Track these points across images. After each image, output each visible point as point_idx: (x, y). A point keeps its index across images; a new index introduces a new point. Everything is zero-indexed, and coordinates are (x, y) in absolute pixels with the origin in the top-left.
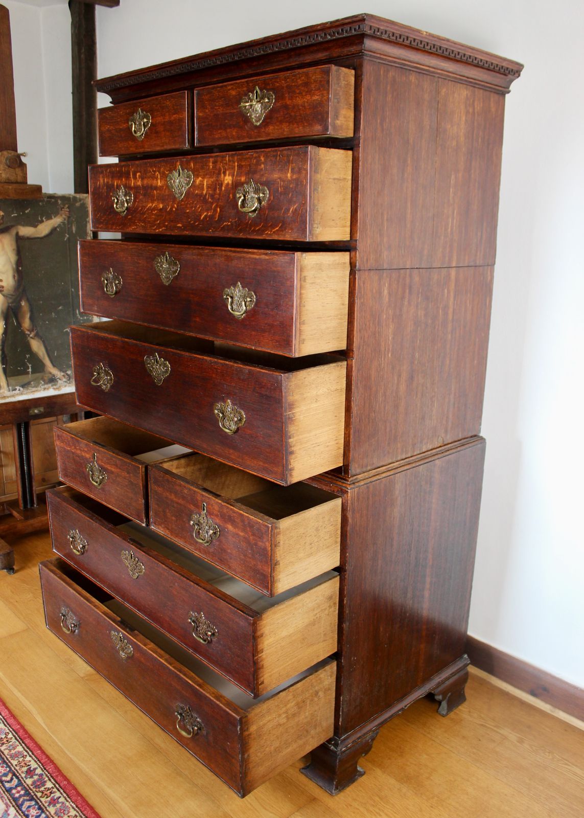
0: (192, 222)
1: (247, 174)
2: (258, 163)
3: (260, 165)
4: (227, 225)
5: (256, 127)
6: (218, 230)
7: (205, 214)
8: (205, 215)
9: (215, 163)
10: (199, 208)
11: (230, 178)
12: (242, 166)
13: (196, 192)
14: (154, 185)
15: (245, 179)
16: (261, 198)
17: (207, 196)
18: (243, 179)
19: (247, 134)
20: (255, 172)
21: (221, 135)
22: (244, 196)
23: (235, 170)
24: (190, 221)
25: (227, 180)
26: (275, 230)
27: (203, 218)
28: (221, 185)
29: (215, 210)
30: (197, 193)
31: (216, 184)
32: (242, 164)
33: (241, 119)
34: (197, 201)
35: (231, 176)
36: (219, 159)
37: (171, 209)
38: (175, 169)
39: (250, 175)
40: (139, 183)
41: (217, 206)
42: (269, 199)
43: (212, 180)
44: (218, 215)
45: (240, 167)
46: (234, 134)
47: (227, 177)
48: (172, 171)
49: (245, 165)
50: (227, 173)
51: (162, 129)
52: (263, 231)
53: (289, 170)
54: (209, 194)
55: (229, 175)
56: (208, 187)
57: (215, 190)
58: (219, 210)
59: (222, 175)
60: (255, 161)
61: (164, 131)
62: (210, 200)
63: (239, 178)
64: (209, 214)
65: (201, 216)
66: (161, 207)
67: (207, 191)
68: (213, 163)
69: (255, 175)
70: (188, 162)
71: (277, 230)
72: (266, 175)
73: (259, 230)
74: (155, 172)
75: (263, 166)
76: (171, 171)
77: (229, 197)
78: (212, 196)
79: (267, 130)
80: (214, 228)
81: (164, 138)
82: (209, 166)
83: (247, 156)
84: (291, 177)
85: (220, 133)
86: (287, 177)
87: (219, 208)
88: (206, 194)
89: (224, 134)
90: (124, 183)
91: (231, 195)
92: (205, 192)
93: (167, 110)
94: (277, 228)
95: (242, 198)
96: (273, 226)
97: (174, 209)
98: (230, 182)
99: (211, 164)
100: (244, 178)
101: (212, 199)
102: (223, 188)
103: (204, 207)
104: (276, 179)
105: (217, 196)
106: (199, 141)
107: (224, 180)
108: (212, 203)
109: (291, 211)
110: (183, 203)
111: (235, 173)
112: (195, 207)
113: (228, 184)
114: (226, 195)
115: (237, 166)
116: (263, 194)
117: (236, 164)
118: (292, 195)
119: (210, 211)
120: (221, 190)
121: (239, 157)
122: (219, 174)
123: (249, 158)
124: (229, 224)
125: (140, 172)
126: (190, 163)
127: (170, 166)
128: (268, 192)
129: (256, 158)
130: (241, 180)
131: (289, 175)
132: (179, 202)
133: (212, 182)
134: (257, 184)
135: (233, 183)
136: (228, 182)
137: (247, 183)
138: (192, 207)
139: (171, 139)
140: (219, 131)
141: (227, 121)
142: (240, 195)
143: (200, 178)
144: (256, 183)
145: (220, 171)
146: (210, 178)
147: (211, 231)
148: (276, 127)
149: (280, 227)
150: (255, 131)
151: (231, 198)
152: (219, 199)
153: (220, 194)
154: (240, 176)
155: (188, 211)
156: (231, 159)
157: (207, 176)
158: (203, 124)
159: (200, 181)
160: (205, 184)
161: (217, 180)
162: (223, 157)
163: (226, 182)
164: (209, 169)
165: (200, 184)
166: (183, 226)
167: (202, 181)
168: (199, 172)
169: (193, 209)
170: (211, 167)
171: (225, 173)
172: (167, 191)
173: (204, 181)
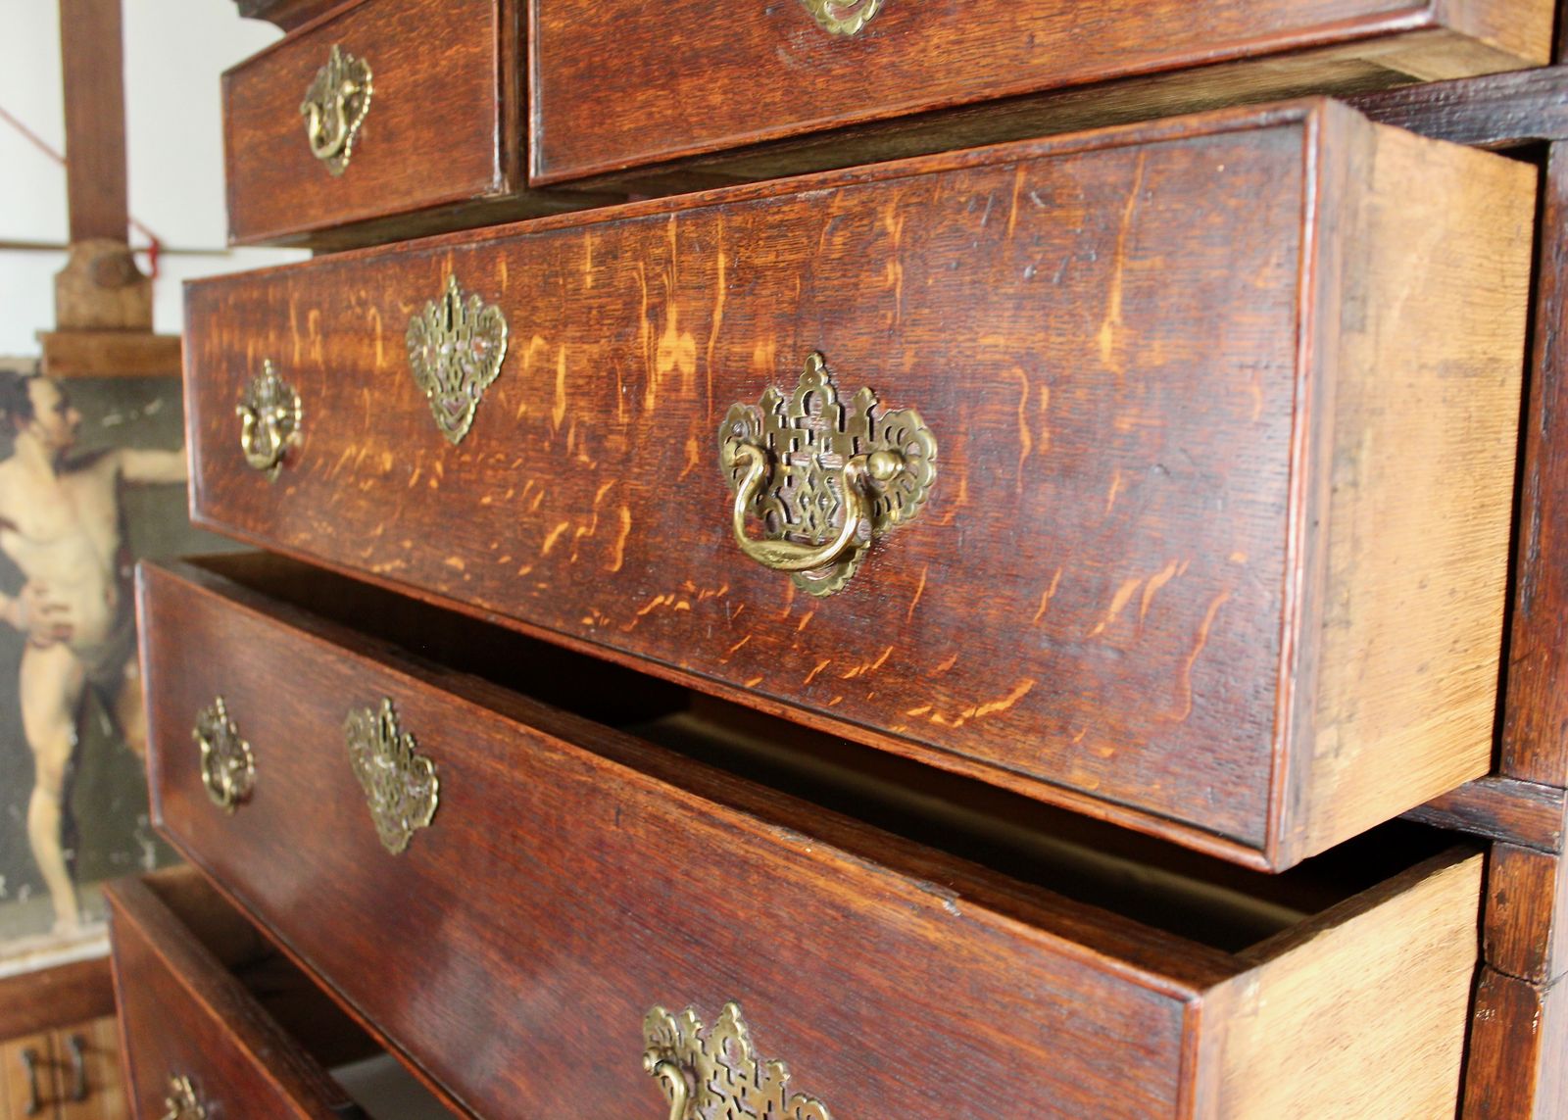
0: (505, 559)
1: (792, 321)
2: (861, 256)
3: (879, 268)
4: (671, 612)
5: (843, 44)
6: (627, 628)
7: (562, 527)
8: (565, 539)
9: (607, 256)
10: (534, 491)
11: (689, 343)
12: (759, 273)
13: (523, 408)
14: (362, 364)
15: (778, 354)
16: (884, 488)
17: (571, 440)
18: (762, 353)
19: (787, 93)
20: (839, 313)
21: (650, 115)
22: (771, 459)
23: (714, 299)
24: (499, 553)
25: (669, 353)
26: (982, 712)
27: (554, 548)
28: (640, 381)
29: (609, 518)
30: (525, 418)
31: (612, 372)
32: (758, 261)
33: (752, 16)
34: (527, 459)
35: (693, 331)
36: (630, 237)
37: (424, 479)
38: (435, 296)
39: (809, 334)
40: (317, 354)
41: (616, 497)
42: (942, 501)
43: (594, 350)
44: (621, 544)
45: (744, 278)
46: (716, 99)
47: (669, 339)
48: (424, 301)
49: (774, 267)
50: (672, 313)
51: (407, 120)
52: (896, 695)
53: (1103, 298)
54: (580, 424)
55: (680, 330)
56: (575, 391)
57: (607, 407)
58: (626, 516)
59: (645, 325)
60: (838, 240)
61: (413, 125)
62: (584, 458)
63: (737, 349)
64: (581, 531)
65: (543, 535)
66: (388, 466)
67: (569, 409)
68: (600, 258)
69: (838, 333)
70: (486, 258)
71: (994, 716)
72: (920, 332)
73: (863, 683)
74: (362, 303)
75: (893, 271)
76: (418, 301)
77: (680, 452)
78: (595, 439)
79: (912, 52)
80: (605, 609)
81: (414, 158)
82: (578, 275)
83: (791, 212)
84: (1127, 355)
85: (648, 104)
86: (1087, 353)
87: (632, 508)
88: (565, 426)
89: (664, 108)
90: (272, 349)
91: (692, 446)
92: (558, 414)
93: (425, 31)
94: (1000, 706)
95: (758, 469)
96: (966, 684)
97: (434, 483)
98: (688, 369)
99: (588, 266)
100: (772, 348)
101: (593, 454)
102: (650, 402)
103: (557, 489)
104: (997, 365)
105: (616, 442)
106: (550, 156)
107: (652, 358)
108: (594, 478)
109: (1116, 605)
110: (467, 458)
111: (718, 316)
112: (519, 486)
113: (674, 380)
114: (662, 442)
115: (730, 271)
116: (898, 455)
117: (722, 261)
118: (1133, 486)
119: (582, 519)
120: (639, 408)
121: (737, 221)
122: (629, 319)
123: (800, 222)
124: (683, 605)
125: (318, 305)
126: (493, 259)
127: (418, 278)
128: (932, 447)
129: (848, 218)
130: (748, 357)
131: (1106, 338)
132: (451, 452)
133: (596, 364)
134: (853, 389)
135: (701, 373)
136: (676, 368)
137: (788, 378)
138: (504, 487)
139: (437, 155)
140: (641, 97)
141: (676, 39)
142: (747, 451)
143: (538, 342)
144: (848, 380)
145: (631, 300)
146: (582, 340)
147: (588, 621)
148: (975, 31)
149: (1020, 703)
150: (838, 71)
151: (695, 459)
152: (627, 459)
153: (631, 433)
154: (749, 335)
155: (487, 500)
156: (690, 230)
157: (572, 331)
158: (566, 71)
159: (539, 353)
160: (561, 370)
161: (618, 355)
162: (648, 225)
163: (664, 365)
164: (577, 291)
165: (539, 370)
166: (466, 571)
167: (547, 357)
168: (535, 309)
169: (510, 493)
170: (589, 281)
171: (657, 314)
172: (406, 397)
173: (556, 353)
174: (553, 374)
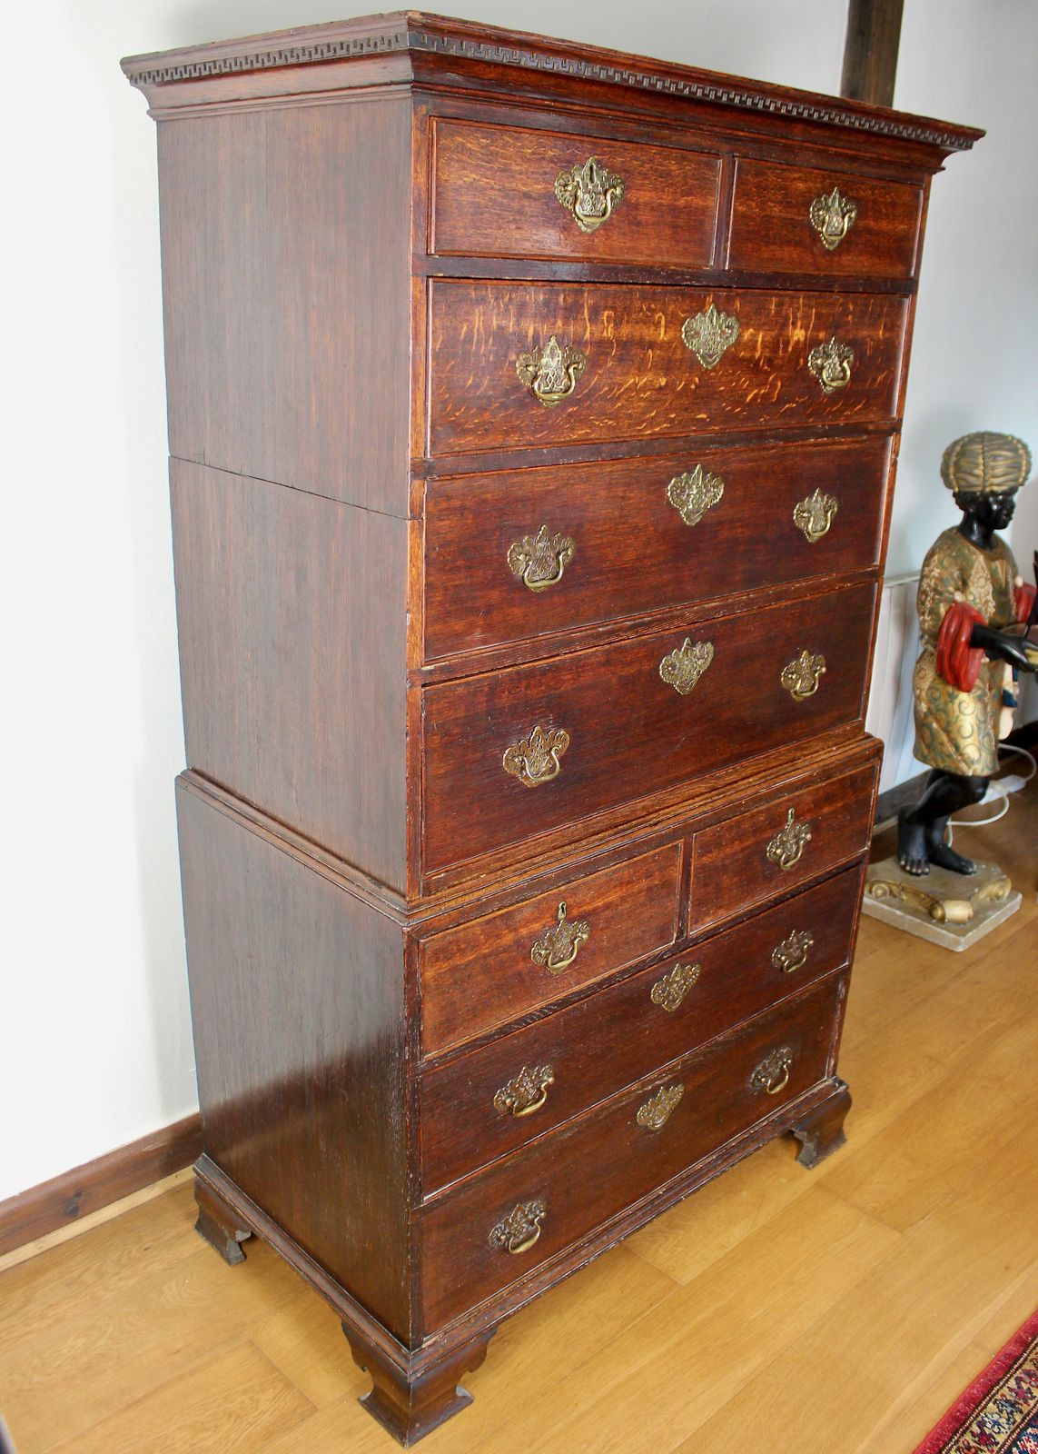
0: (728, 408)
1: (829, 327)
2: (845, 313)
3: (848, 317)
4: (791, 409)
6: (775, 418)
7: (756, 391)
8: (755, 396)
9: (779, 304)
10: (745, 382)
11: (803, 332)
12: (823, 315)
13: (742, 353)
14: (648, 339)
17: (761, 363)
18: (822, 335)
20: (839, 326)
23: (811, 320)
24: (725, 406)
25: (797, 335)
26: (858, 408)
27: (750, 400)
28: (787, 343)
29: (773, 386)
30: (743, 356)
31: (778, 340)
32: (823, 312)
34: (741, 371)
35: (805, 329)
36: (788, 301)
37: (687, 385)
38: (702, 311)
39: (833, 330)
40: (610, 335)
41: (776, 379)
42: (854, 366)
43: (773, 334)
44: (777, 392)
47: (798, 331)
48: (695, 312)
49: (826, 314)
50: (799, 324)
52: (842, 411)
53: (881, 325)
54: (764, 357)
55: (801, 328)
56: (764, 346)
57: (776, 351)
58: (779, 384)
59: (791, 326)
60: (840, 309)
62: (765, 368)
63: (816, 334)
64: (763, 391)
65: (747, 396)
66: (663, 384)
67: (762, 353)
68: (777, 305)
69: (839, 330)
70: (729, 300)
72: (854, 331)
73: (836, 410)
74: (652, 311)
75: (851, 318)
76: (692, 313)
77: (798, 363)
78: (770, 362)
80: (768, 415)
82: (769, 309)
83: (831, 301)
84: (883, 335)
87: (781, 382)
88: (759, 359)
90: (559, 332)
91: (801, 361)
92: (757, 355)
94: (860, 406)
96: (855, 404)
97: (693, 387)
98: (802, 339)
99: (772, 307)
100: (824, 334)
101: (768, 366)
102: (790, 349)
103: (754, 380)
104: (865, 338)
105: (778, 362)
107: (792, 336)
108: (769, 374)
109: (878, 381)
110: (713, 374)
111: (811, 325)
112: (736, 381)
113: (798, 342)
114: (793, 361)
115: (817, 313)
117: (814, 310)
118: (882, 359)
119: (762, 388)
120: (787, 351)
121: (819, 301)
122: (786, 324)
123: (833, 303)
124: (794, 405)
125: (612, 308)
126: (734, 301)
127: (692, 303)
128: (853, 356)
129: (843, 304)
130: (818, 336)
131: (880, 332)
132: (703, 373)
133: (773, 338)
134: (840, 344)
135: (805, 340)
136: (799, 339)
137: (827, 342)
138: (731, 382)
141: (785, 232)
143: (751, 330)
145: (787, 318)
146: (768, 330)
147: (762, 420)
149: (864, 405)
151: (802, 364)
152: (781, 367)
153: (783, 359)
154: (819, 330)
155: (722, 388)
156: (806, 301)
157: (764, 328)
159: (752, 334)
160: (760, 340)
161: (780, 335)
162: (792, 298)
163: (796, 338)
164: (768, 314)
165: (751, 340)
166: (708, 417)
167: (754, 336)
168: (751, 319)
169: (734, 384)
170: (773, 312)
171: (794, 324)
172: (679, 352)
173: (758, 334)
174: (757, 341)
